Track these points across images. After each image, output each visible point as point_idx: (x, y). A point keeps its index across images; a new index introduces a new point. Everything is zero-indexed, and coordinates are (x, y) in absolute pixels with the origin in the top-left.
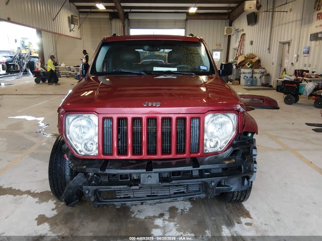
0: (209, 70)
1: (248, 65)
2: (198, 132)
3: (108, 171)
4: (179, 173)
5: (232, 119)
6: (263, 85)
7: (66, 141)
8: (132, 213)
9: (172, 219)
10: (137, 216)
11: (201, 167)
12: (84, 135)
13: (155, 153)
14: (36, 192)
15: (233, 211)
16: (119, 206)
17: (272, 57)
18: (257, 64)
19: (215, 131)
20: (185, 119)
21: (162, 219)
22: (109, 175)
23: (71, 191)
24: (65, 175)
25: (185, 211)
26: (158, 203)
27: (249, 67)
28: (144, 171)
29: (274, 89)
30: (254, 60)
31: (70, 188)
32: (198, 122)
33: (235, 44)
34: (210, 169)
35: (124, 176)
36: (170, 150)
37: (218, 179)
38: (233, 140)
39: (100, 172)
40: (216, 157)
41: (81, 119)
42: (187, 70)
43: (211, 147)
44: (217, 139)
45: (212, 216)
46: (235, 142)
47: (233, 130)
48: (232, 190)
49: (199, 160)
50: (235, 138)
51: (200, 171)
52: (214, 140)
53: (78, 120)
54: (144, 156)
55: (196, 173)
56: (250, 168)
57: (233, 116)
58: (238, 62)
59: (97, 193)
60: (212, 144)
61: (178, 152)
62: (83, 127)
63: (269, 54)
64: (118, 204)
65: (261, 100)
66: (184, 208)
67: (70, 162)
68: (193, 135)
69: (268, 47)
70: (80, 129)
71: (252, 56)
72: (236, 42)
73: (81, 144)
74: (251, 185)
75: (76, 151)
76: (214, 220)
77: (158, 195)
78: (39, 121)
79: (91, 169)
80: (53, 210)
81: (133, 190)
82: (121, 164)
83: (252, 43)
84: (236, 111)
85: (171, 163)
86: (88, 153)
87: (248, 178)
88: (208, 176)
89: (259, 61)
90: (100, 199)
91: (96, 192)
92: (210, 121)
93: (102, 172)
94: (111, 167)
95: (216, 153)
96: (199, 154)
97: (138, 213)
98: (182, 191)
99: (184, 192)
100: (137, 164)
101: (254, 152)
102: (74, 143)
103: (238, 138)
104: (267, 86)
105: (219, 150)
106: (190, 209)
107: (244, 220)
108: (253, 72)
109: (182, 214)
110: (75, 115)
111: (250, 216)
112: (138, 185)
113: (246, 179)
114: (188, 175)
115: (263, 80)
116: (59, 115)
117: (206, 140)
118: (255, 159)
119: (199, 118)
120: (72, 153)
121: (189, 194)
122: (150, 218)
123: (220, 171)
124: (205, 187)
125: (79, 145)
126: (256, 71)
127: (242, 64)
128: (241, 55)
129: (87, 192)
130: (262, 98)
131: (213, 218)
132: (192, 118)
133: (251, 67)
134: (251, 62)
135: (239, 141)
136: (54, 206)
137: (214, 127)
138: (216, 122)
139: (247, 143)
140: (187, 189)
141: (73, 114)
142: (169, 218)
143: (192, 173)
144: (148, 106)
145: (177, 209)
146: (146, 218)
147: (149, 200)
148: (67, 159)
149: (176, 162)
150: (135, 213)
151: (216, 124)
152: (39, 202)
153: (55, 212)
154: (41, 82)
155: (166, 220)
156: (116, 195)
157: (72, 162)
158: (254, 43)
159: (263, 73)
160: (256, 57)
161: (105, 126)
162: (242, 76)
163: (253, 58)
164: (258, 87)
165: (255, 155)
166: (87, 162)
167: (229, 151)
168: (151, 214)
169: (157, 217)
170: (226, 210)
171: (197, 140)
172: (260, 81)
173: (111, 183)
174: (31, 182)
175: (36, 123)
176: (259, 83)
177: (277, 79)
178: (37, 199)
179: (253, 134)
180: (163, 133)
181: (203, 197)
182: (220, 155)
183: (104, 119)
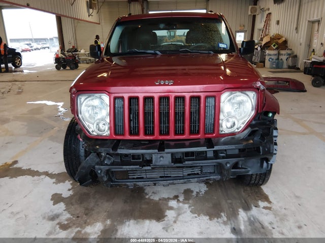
0: (229, 48)
1: (274, 46)
2: (213, 112)
3: (120, 151)
4: (192, 153)
5: (252, 98)
6: (289, 67)
7: (79, 122)
8: (147, 194)
9: (187, 201)
10: (152, 198)
11: (216, 148)
12: (96, 115)
13: (168, 134)
14: (54, 173)
15: (251, 195)
16: (132, 186)
17: (299, 37)
18: (284, 45)
19: (233, 111)
20: (199, 98)
21: (176, 200)
22: (121, 155)
23: (84, 171)
24: (79, 156)
25: (201, 193)
26: (171, 184)
27: (274, 48)
28: (157, 151)
29: (301, 72)
30: (280, 41)
31: (83, 168)
32: (213, 101)
33: (260, 25)
34: (226, 150)
35: (136, 157)
36: (184, 130)
37: (234, 160)
38: (252, 120)
39: (111, 151)
40: (233, 138)
41: (92, 99)
42: (204, 49)
43: (227, 128)
44: (234, 120)
45: (229, 199)
46: (254, 122)
47: (252, 110)
48: (250, 173)
49: (214, 141)
50: (254, 118)
51: (215, 152)
52: (231, 120)
53: (89, 100)
54: (157, 136)
55: (210, 154)
56: (269, 149)
57: (252, 95)
58: (263, 43)
59: (110, 173)
60: (229, 125)
61: (191, 133)
62: (95, 107)
63: (296, 34)
64: (130, 184)
65: (287, 82)
66: (200, 190)
67: (84, 143)
68: (208, 115)
69: (295, 26)
70: (93, 109)
71: (278, 37)
72: (261, 22)
73: (93, 124)
74: (271, 168)
75: (89, 132)
76: (230, 203)
77: (172, 176)
78: (59, 106)
79: (103, 149)
80: (69, 190)
81: (146, 170)
82: (133, 144)
83: (278, 22)
84: (255, 88)
85: (185, 144)
86: (100, 133)
87: (267, 160)
88: (223, 158)
89: (286, 42)
90: (113, 179)
91: (108, 172)
92: (227, 100)
93: (113, 152)
94: (123, 147)
95: (233, 134)
96: (214, 135)
97: (153, 194)
98: (196, 172)
99: (198, 174)
100: (149, 144)
101: (275, 133)
102: (86, 124)
103: (257, 118)
104: (294, 68)
105: (237, 131)
106: (206, 192)
107: (262, 204)
108: (279, 54)
109: (197, 196)
110: (87, 95)
111: (269, 199)
112: (150, 166)
113: (265, 162)
114: (202, 156)
115: (290, 62)
116: (71, 95)
117: (222, 120)
118: (275, 140)
119: (214, 97)
120: (85, 133)
121: (203, 176)
122: (164, 199)
123: (237, 152)
124: (220, 168)
125: (91, 125)
126: (283, 52)
127: (267, 46)
128: (266, 35)
129: (99, 172)
130: (287, 80)
131: (229, 201)
132: (207, 97)
133: (277, 49)
134: (277, 43)
135: (259, 122)
136: (70, 187)
137: (231, 107)
138: (233, 101)
139: (268, 123)
140: (201, 171)
141: (85, 93)
142: (183, 200)
143: (206, 154)
144: (160, 85)
145: (192, 192)
146: (160, 199)
147: (161, 181)
148: (81, 140)
149: (190, 143)
150: (150, 195)
151: (233, 104)
152: (56, 183)
153: (71, 193)
154: (62, 68)
155: (180, 202)
156: (129, 176)
157: (86, 143)
158: (280, 22)
159: (289, 55)
160: (282, 37)
161: (116, 106)
162: (267, 58)
163: (279, 39)
164: (285, 70)
165: (276, 137)
166: (99, 142)
167: (246, 132)
168: (165, 196)
169: (171, 199)
170: (243, 194)
171: (213, 120)
172: (287, 63)
173: (123, 163)
174: (49, 164)
175: (55, 108)
176: (285, 66)
177: (304, 61)
178: (54, 180)
179: (274, 113)
180: (175, 113)
181: (218, 179)
182: (237, 136)
183: (115, 98)
